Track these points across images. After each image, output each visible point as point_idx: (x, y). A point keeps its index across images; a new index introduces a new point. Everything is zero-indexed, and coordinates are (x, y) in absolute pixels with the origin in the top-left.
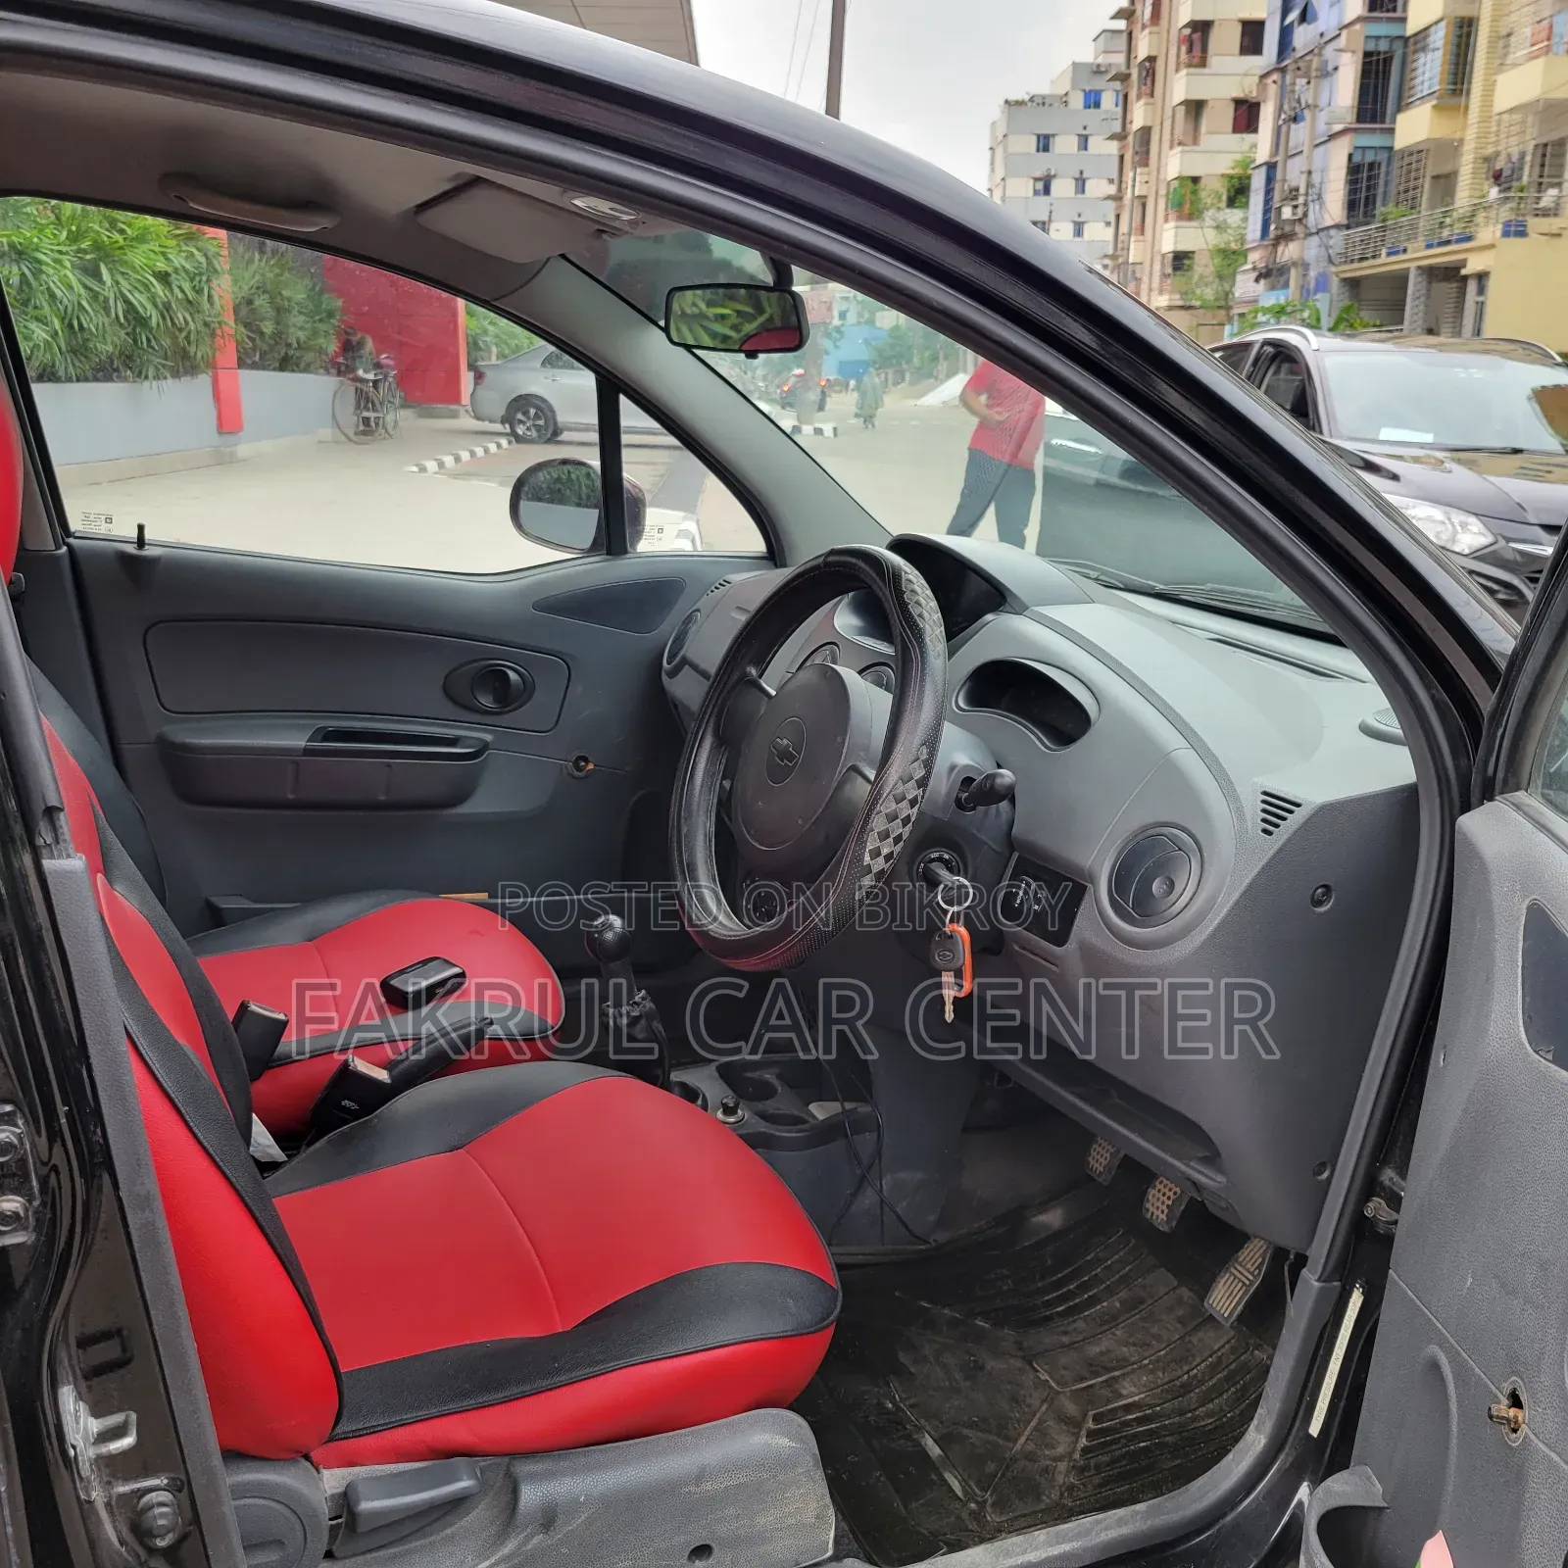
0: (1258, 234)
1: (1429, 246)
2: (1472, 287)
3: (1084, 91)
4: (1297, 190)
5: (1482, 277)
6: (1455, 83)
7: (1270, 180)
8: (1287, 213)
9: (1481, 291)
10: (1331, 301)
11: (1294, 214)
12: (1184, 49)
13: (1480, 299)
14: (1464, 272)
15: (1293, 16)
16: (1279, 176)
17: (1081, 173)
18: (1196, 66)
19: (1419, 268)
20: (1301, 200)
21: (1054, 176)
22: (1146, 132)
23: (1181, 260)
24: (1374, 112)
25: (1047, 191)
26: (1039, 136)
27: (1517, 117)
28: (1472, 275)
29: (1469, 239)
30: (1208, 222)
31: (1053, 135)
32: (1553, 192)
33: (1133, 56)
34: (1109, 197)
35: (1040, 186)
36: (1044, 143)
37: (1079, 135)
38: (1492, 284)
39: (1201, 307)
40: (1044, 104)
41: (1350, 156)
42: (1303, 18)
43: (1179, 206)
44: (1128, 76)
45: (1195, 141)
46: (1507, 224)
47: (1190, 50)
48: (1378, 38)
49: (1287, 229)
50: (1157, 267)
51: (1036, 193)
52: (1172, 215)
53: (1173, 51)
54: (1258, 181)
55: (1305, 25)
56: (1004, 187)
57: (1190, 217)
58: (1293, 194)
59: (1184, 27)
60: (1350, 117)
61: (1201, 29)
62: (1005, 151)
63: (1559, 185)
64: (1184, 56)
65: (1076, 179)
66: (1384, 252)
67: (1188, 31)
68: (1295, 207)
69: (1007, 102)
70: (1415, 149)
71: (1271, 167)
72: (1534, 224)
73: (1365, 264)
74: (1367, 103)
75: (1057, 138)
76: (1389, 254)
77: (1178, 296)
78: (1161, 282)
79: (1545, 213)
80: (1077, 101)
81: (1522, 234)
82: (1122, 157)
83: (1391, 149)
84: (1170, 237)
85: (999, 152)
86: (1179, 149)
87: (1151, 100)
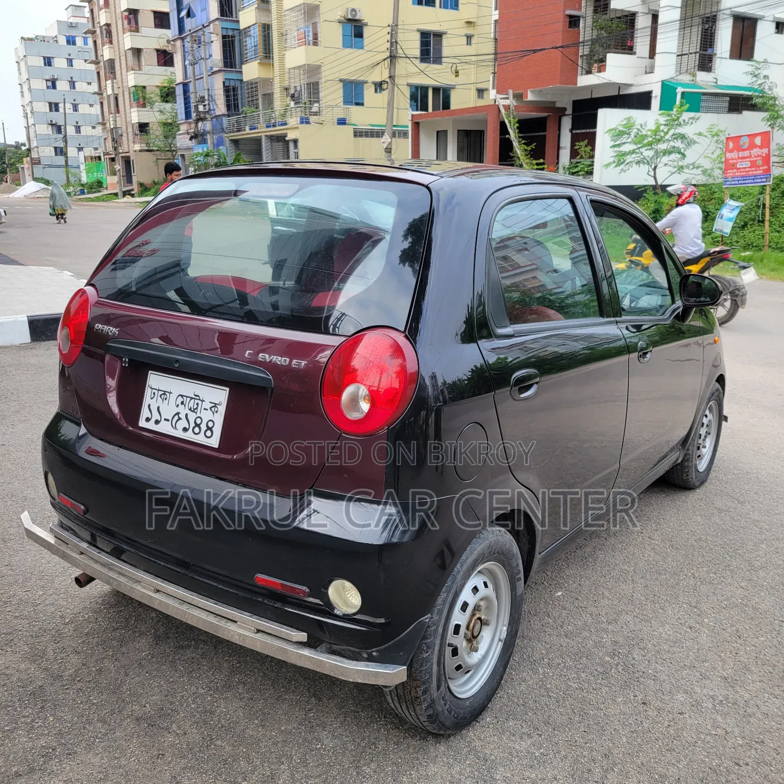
0: (184, 116)
1: (267, 127)
2: (291, 145)
3: (66, 36)
4: (204, 97)
5: (295, 142)
6: (266, 53)
7: (186, 91)
8: (201, 108)
9: (296, 146)
10: (227, 150)
11: (204, 109)
12: (126, 22)
13: (296, 151)
14: (287, 139)
15: (184, 13)
16: (191, 89)
17: (72, 78)
18: (134, 31)
19: (266, 136)
20: (207, 102)
21: (57, 79)
22: (111, 62)
23: (143, 127)
24: (231, 62)
25: (54, 87)
26: (44, 58)
27: (297, 71)
28: (291, 140)
29: (286, 124)
30: (156, 109)
31: (53, 58)
32: (316, 105)
33: (96, 22)
34: (95, 93)
35: (50, 84)
36: (48, 62)
37: (67, 59)
38: (300, 144)
39: (157, 150)
40: (44, 41)
41: (224, 82)
42: (189, 15)
43: (137, 100)
44: (95, 32)
45: (140, 69)
46: (302, 119)
47: (129, 23)
48: (227, 29)
49: (202, 116)
50: (130, 130)
51: (48, 87)
52: (134, 104)
53: (120, 22)
54: (179, 91)
55: (189, 19)
56: (29, 83)
57: (144, 106)
58: (202, 100)
59: (124, 11)
60: (221, 65)
61: (133, 14)
62: (26, 63)
63: (318, 102)
64: (126, 26)
65: (70, 82)
66: (247, 128)
67: (126, 14)
68: (205, 106)
69: (22, 38)
70: (254, 81)
71: (185, 86)
72: (313, 119)
73: (240, 133)
74: (227, 59)
75: (55, 59)
76: (251, 129)
77: (145, 145)
78: (134, 138)
79: (316, 114)
80: (63, 41)
81: (308, 123)
82: (98, 73)
83: (241, 81)
84: (136, 116)
85: (22, 64)
86: (133, 72)
87: (112, 46)
